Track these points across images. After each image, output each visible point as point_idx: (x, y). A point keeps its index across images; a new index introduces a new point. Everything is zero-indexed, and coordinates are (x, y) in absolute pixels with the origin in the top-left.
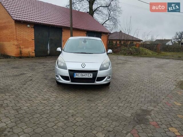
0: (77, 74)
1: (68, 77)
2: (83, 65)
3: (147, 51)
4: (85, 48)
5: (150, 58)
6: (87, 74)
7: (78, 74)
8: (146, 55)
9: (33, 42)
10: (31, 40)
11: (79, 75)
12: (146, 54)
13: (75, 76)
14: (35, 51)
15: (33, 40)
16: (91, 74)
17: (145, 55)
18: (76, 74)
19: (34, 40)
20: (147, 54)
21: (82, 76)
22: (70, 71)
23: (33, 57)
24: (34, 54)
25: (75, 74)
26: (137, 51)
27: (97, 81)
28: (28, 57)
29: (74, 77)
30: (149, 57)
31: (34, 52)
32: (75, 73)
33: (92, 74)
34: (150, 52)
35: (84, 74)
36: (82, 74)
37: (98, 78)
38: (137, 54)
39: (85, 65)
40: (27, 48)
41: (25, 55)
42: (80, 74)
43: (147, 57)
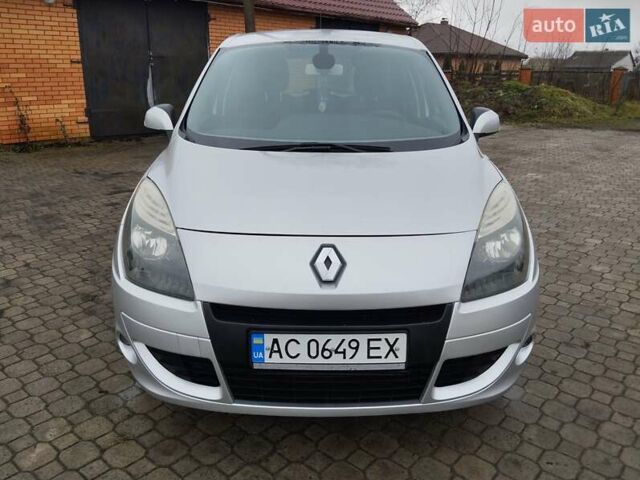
0: (275, 341)
1: (207, 362)
2: (328, 262)
3: (570, 99)
4: (323, 106)
5: (589, 132)
6: (363, 338)
7: (283, 339)
8: (568, 119)
9: (78, 71)
10: (69, 66)
11: (293, 349)
12: (568, 113)
13: (256, 355)
14: (88, 112)
15: (74, 65)
16: (392, 337)
17: (565, 116)
18: (268, 338)
19: (80, 66)
20: (571, 115)
21: (320, 360)
22: (217, 313)
23: (78, 144)
24: (84, 131)
25: (256, 341)
26: (529, 102)
27: (442, 382)
28: (60, 145)
29: (256, 366)
30: (586, 128)
31: (86, 119)
32: (262, 332)
33: (403, 338)
34: (582, 104)
35: (335, 340)
36: (322, 338)
37: (448, 362)
38: (530, 112)
39: (343, 263)
40: (54, 100)
41: (46, 136)
42: (304, 338)
43: (575, 127)
